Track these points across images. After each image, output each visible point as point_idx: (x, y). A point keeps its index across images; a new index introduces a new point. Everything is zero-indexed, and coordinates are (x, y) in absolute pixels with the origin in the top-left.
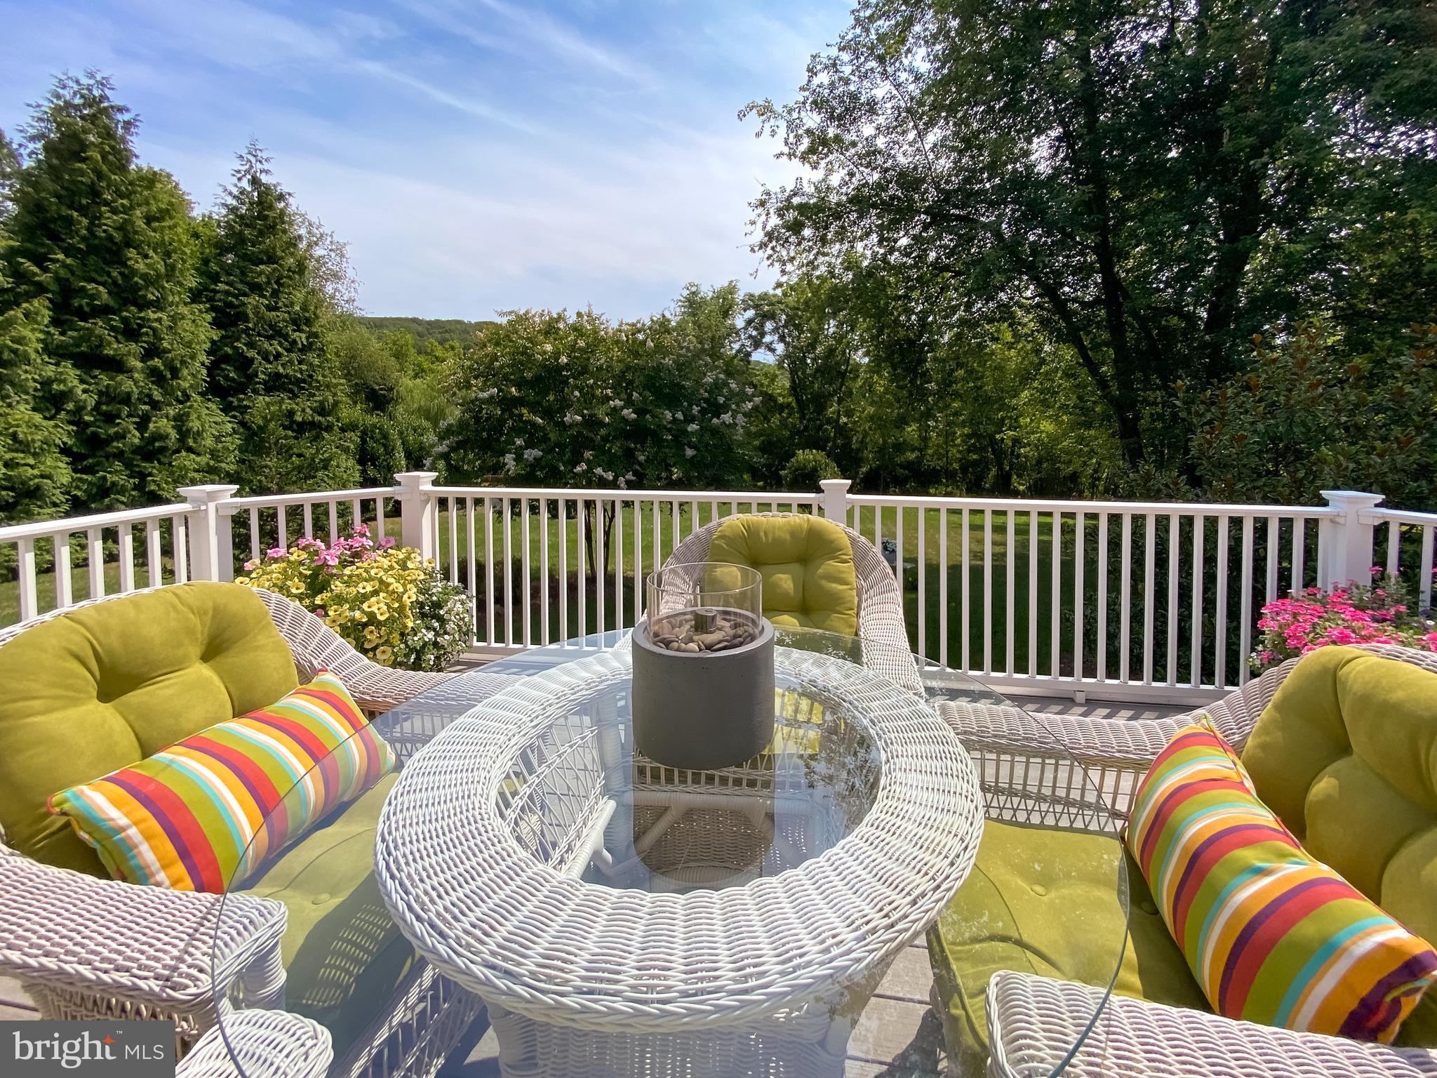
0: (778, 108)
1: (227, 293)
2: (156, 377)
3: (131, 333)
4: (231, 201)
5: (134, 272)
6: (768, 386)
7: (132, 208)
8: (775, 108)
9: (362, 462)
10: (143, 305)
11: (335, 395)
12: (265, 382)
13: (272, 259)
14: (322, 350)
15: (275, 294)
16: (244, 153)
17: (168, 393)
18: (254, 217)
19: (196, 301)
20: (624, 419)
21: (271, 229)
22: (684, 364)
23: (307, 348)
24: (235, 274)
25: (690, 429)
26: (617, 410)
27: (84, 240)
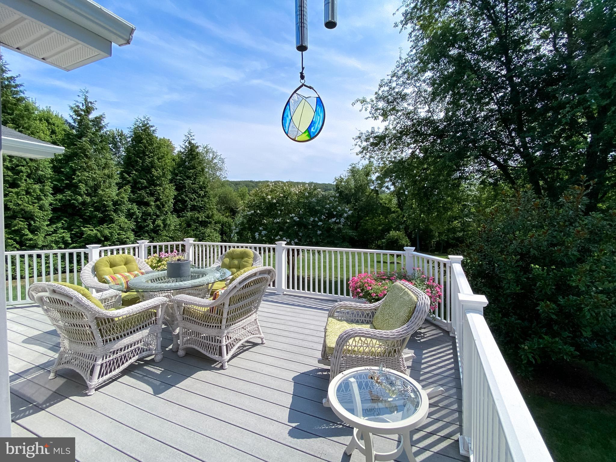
1: (180, 180)
2: (158, 207)
3: (152, 194)
4: (183, 150)
5: (153, 176)
6: (388, 204)
7: (154, 156)
8: (367, 100)
9: (222, 234)
10: (156, 185)
11: (212, 212)
12: (190, 208)
13: (194, 168)
14: (209, 197)
15: (195, 179)
16: (186, 134)
17: (161, 212)
18: (189, 155)
19: (171, 183)
20: (294, 221)
21: (194, 158)
22: (320, 201)
23: (203, 197)
24: (182, 174)
25: (319, 224)
26: (292, 217)
27: (141, 167)
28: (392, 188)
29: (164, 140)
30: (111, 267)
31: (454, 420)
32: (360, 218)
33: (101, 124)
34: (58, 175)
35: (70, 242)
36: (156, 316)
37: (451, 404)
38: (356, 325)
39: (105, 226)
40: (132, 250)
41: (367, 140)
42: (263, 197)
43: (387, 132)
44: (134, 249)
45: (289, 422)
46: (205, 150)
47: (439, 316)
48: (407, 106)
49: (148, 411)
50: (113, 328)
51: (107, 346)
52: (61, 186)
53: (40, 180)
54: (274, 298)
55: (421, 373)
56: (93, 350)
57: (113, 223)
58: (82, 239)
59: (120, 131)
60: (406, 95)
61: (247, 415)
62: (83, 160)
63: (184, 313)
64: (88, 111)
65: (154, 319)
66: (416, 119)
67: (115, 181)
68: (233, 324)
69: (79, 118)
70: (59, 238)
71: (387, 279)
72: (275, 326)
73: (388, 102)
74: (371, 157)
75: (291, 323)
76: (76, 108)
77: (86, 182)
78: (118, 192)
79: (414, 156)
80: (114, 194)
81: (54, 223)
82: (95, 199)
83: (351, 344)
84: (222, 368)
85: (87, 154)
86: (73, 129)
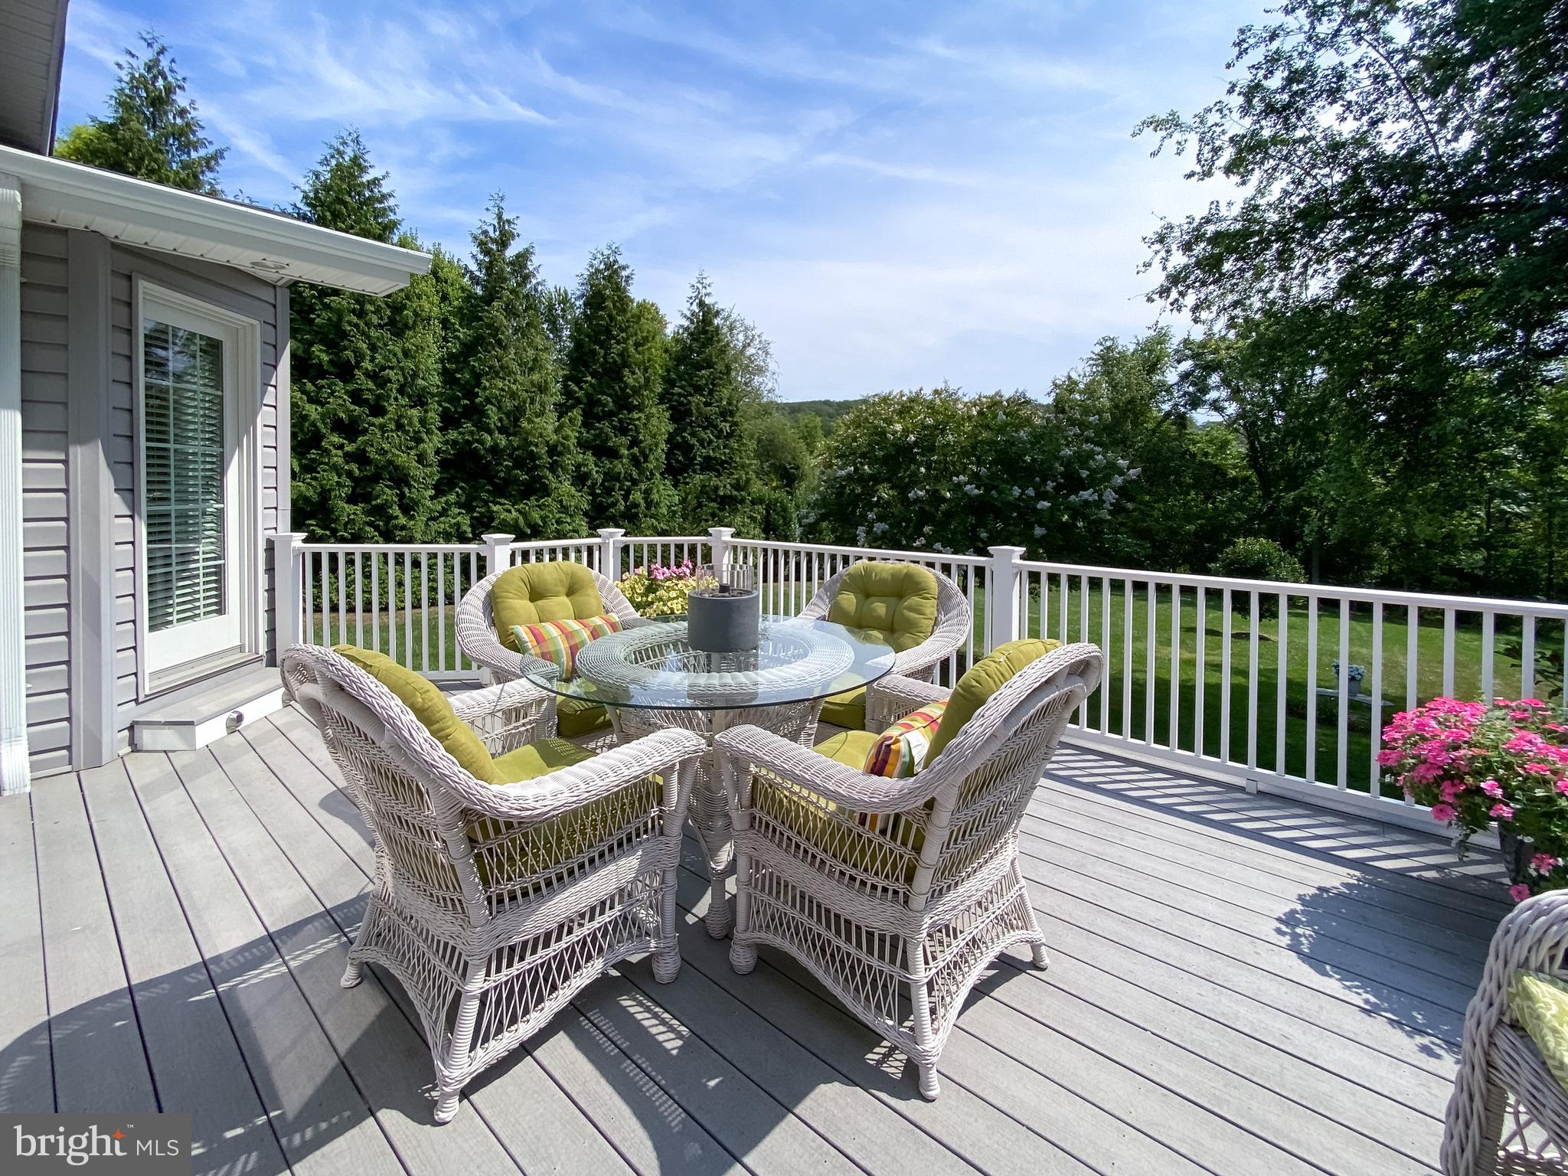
1: (680, 395)
2: (635, 461)
3: (623, 431)
4: (686, 323)
5: (627, 385)
6: (1215, 455)
7: (628, 338)
8: (1181, 119)
10: (631, 409)
11: (747, 473)
12: (700, 464)
13: (710, 365)
14: (740, 436)
15: (711, 392)
16: (694, 282)
17: (641, 473)
18: (700, 333)
19: (661, 402)
20: (967, 495)
21: (710, 341)
22: (1042, 436)
23: (730, 435)
24: (685, 380)
25: (1038, 507)
26: (959, 486)
27: (602, 365)
28: (1232, 408)
30: (532, 600)
33: (526, 267)
34: (450, 389)
36: (660, 802)
39: (533, 501)
40: (585, 555)
41: (1186, 246)
42: (879, 427)
43: (1253, 219)
44: (590, 550)
46: (729, 323)
50: (522, 849)
51: (500, 921)
52: (456, 411)
53: (420, 401)
56: (456, 929)
57: (549, 495)
59: (562, 289)
62: (493, 352)
63: (753, 802)
64: (504, 242)
65: (654, 812)
67: (552, 400)
69: (487, 259)
70: (451, 526)
76: (482, 237)
77: (499, 402)
78: (557, 423)
80: (550, 428)
81: (443, 493)
82: (516, 441)
85: (500, 339)
86: (478, 284)
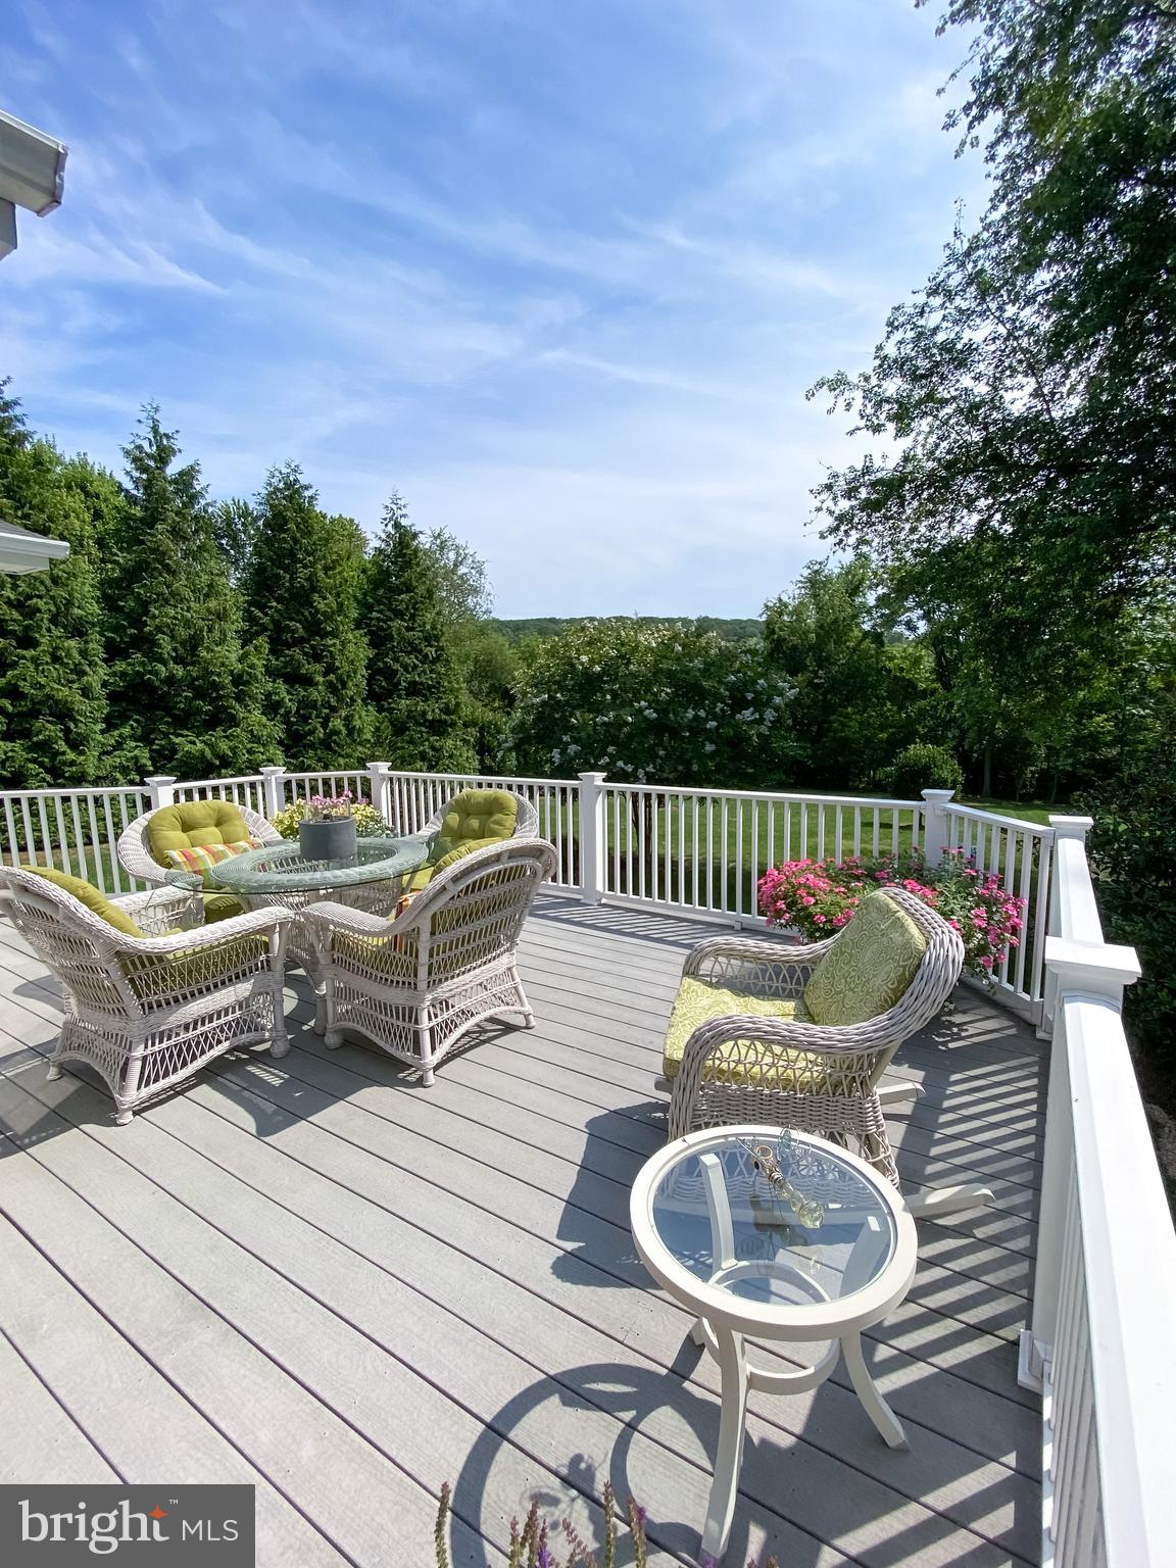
0: (853, 378)
1: (378, 619)
2: (332, 688)
3: (316, 657)
4: (383, 545)
5: (317, 611)
6: (909, 670)
7: (315, 562)
8: (850, 379)
9: (480, 753)
10: (324, 635)
11: (456, 697)
12: (406, 689)
13: (409, 589)
14: (447, 660)
15: (413, 617)
16: (388, 503)
17: (340, 700)
18: (397, 556)
19: (357, 628)
20: (646, 719)
21: (409, 564)
22: (713, 664)
23: (434, 661)
24: (384, 604)
25: (708, 726)
26: (641, 710)
27: (287, 590)
28: (922, 627)
29: (339, 522)
30: (184, 830)
31: (1012, 1281)
32: (828, 709)
33: (192, 487)
34: (113, 617)
35: (151, 769)
36: (267, 952)
37: (1011, 1234)
38: (755, 1001)
39: (219, 731)
41: (850, 493)
42: (570, 658)
43: (909, 468)
45: (559, 1236)
46: (438, 542)
47: (1011, 980)
48: (971, 384)
49: (237, 1174)
50: (163, 978)
51: (152, 1018)
52: (122, 641)
53: (78, 630)
54: (575, 913)
55: (937, 1136)
56: (123, 1024)
57: (237, 725)
58: (174, 763)
59: (241, 504)
60: (970, 349)
61: (460, 1207)
62: (161, 579)
64: (163, 456)
65: (263, 957)
66: (995, 422)
67: (234, 627)
68: (446, 979)
69: (144, 476)
70: (128, 760)
71: (867, 876)
72: (567, 984)
73: (916, 378)
74: (862, 541)
75: (606, 979)
76: (137, 453)
77: (172, 630)
78: (241, 652)
79: (985, 533)
80: (233, 657)
81: (116, 726)
82: (195, 671)
83: (726, 1055)
84: (420, 1082)
85: (168, 565)
86: (136, 504)
